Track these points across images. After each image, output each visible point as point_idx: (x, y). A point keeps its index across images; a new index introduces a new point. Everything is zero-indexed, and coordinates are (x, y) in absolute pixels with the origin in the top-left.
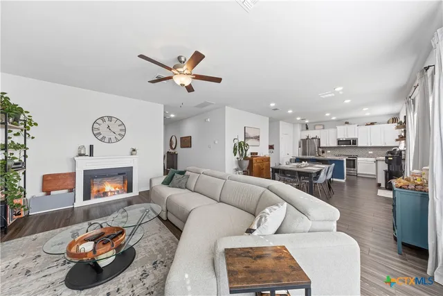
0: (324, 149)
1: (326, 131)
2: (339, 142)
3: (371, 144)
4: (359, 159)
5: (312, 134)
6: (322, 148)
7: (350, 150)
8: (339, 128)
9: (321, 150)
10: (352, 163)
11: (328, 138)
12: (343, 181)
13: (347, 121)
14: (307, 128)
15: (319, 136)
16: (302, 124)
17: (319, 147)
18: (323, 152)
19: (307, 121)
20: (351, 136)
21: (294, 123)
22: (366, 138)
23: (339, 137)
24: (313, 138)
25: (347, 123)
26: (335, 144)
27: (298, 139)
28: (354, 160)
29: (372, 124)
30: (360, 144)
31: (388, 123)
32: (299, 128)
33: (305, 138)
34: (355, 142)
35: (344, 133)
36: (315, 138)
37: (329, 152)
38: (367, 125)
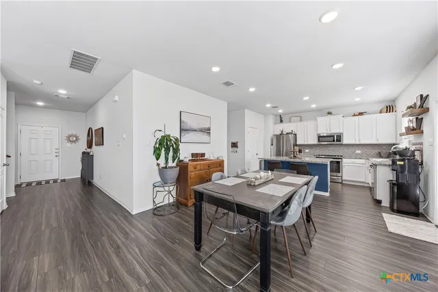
0: (301, 148)
1: (305, 123)
2: (320, 138)
3: (359, 140)
4: (344, 160)
5: (287, 127)
6: (300, 145)
7: (332, 148)
8: (320, 119)
9: (297, 149)
10: (337, 166)
11: (307, 134)
12: (327, 194)
13: (330, 111)
14: (281, 121)
15: (295, 131)
16: (276, 116)
17: (295, 145)
18: (300, 151)
19: (280, 111)
20: (335, 130)
21: (265, 113)
22: (354, 132)
23: (319, 132)
24: (287, 134)
25: (329, 113)
26: (316, 142)
27: (270, 134)
28: (338, 163)
29: (361, 114)
30: (345, 141)
31: (381, 112)
32: (271, 120)
33: (279, 133)
34: (339, 138)
35: (327, 126)
36: (291, 133)
37: (307, 151)
38: (354, 115)
